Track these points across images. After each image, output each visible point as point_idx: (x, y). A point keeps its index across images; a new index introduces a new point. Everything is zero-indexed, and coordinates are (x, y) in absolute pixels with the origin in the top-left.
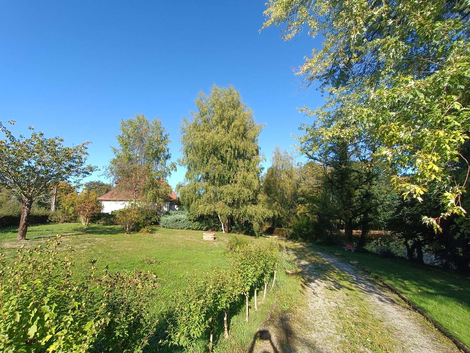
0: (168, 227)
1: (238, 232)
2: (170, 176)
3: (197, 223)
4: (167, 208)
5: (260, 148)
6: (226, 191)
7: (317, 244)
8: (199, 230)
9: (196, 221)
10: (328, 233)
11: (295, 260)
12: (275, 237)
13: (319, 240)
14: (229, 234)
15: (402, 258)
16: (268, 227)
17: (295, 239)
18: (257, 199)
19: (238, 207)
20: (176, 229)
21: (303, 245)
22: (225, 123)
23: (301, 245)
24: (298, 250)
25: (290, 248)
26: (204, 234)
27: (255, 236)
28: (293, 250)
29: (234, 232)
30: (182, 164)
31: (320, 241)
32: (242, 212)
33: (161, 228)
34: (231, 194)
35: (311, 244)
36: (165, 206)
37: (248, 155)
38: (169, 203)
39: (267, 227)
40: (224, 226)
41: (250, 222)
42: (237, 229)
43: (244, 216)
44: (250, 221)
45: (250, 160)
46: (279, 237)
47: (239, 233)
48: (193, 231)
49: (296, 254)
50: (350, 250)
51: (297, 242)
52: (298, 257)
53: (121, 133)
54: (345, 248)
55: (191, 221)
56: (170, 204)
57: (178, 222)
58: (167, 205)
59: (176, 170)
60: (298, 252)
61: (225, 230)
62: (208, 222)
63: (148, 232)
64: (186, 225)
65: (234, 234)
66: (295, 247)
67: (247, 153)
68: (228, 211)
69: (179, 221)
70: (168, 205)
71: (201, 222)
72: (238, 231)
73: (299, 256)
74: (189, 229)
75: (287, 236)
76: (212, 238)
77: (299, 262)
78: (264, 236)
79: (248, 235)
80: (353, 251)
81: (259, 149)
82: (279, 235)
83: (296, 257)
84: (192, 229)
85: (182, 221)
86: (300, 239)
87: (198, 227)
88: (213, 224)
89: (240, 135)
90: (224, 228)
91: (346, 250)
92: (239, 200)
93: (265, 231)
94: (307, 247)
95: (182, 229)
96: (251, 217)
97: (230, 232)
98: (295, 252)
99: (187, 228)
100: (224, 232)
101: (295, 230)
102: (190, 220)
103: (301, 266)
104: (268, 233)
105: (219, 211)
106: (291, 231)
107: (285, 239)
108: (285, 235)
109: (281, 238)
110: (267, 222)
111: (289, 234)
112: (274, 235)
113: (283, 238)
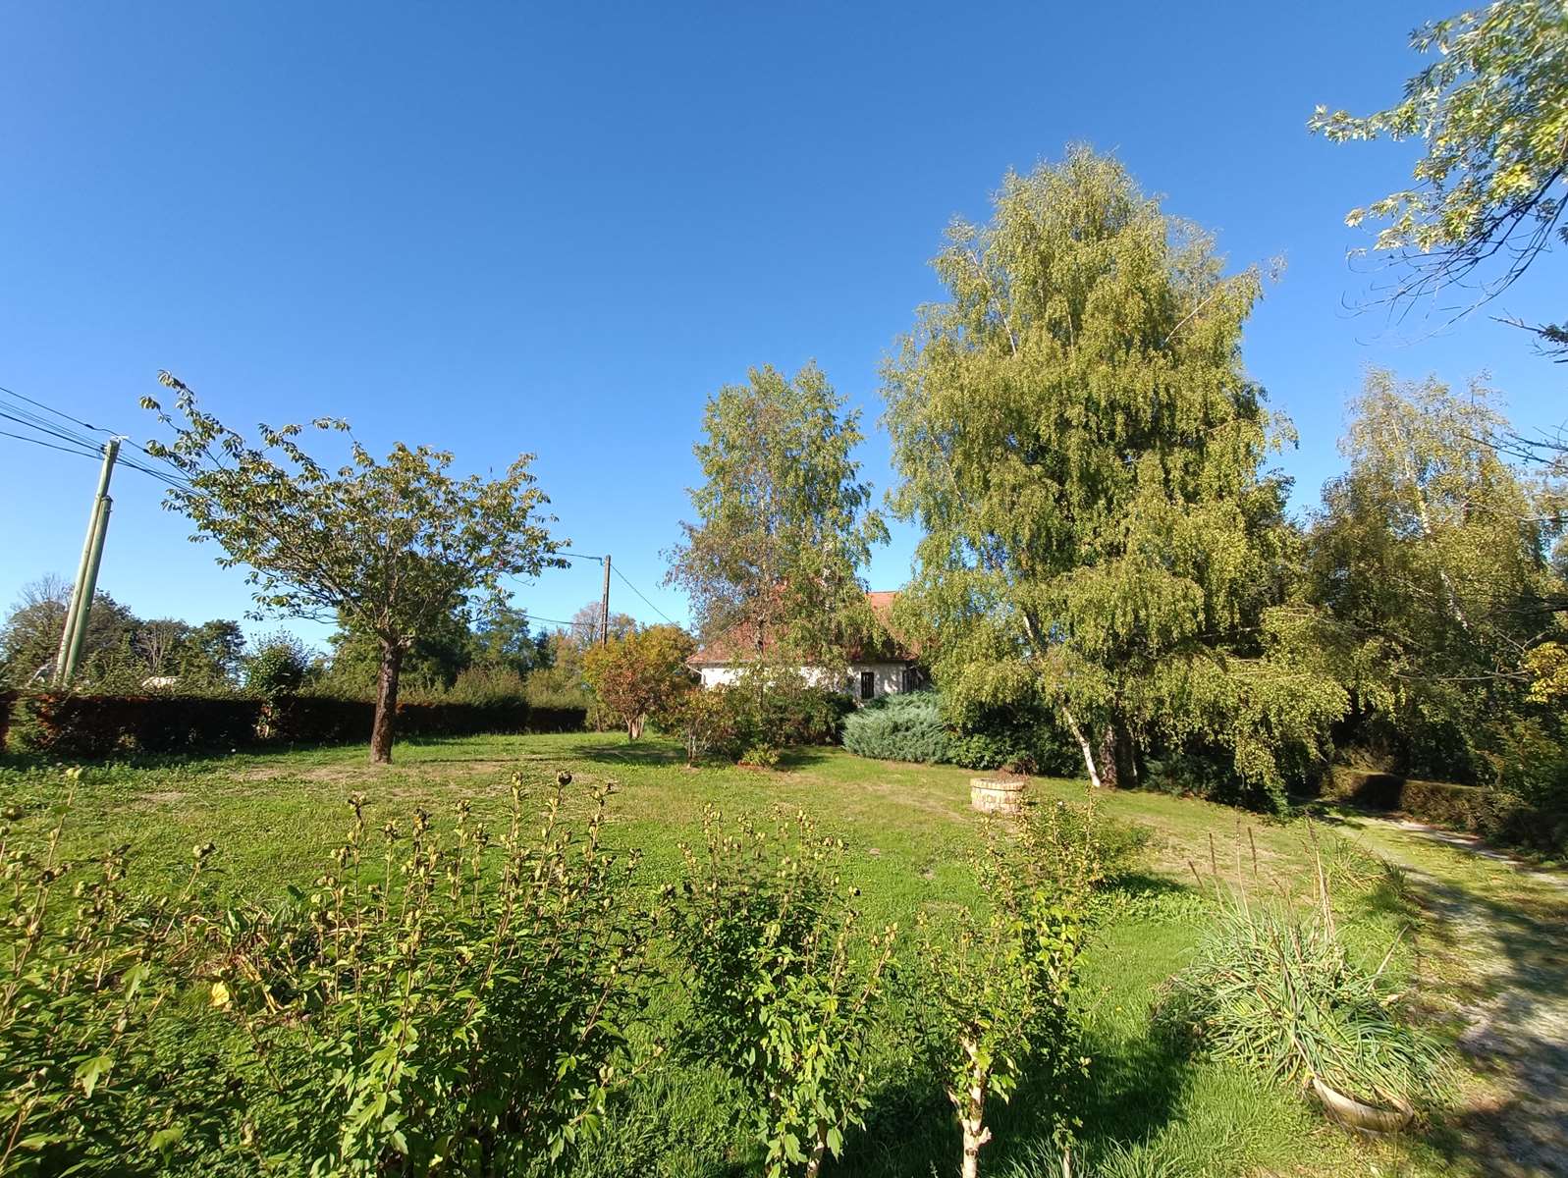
0: (867, 753)
1: (1178, 790)
2: (868, 562)
3: (977, 742)
4: (897, 686)
5: (1262, 392)
6: (1076, 597)
8: (986, 768)
9: (976, 730)
11: (1490, 987)
12: (1406, 825)
14: (1125, 795)
16: (1365, 772)
17: (1534, 846)
18: (1261, 632)
19: (1147, 670)
20: (895, 760)
22: (1058, 307)
24: (1539, 920)
25: (1478, 900)
26: (974, 782)
27: (1274, 810)
28: (1497, 912)
29: (1156, 788)
30: (903, 513)
32: (1164, 691)
33: (849, 755)
34: (1100, 607)
36: (890, 680)
37: (1182, 426)
38: (902, 668)
39: (1358, 777)
40: (1093, 755)
41: (1216, 741)
42: (1172, 773)
43: (1181, 709)
44: (1216, 733)
45: (1199, 445)
46: (1433, 831)
47: (1183, 795)
48: (964, 771)
49: (1511, 948)
51: (1549, 864)
52: (1522, 970)
53: (706, 440)
55: (954, 730)
56: (904, 672)
57: (900, 735)
58: (894, 678)
59: (887, 538)
60: (1537, 928)
61: (1099, 775)
62: (1030, 739)
63: (765, 763)
64: (932, 747)
65: (1154, 796)
66: (1521, 895)
67: (1178, 415)
68: (1095, 685)
69: (907, 729)
70: (898, 675)
71: (992, 736)
72: (1175, 783)
73: (1533, 959)
74: (949, 761)
75: (1480, 829)
76: (1007, 800)
77: (1515, 1011)
78: (1334, 815)
79: (1232, 804)
81: (1258, 397)
82: (1433, 819)
83: (1501, 966)
84: (958, 763)
85: (917, 729)
87: (982, 758)
88: (1048, 746)
89: (1129, 344)
90: (1096, 766)
92: (1139, 631)
93: (1350, 793)
95: (916, 761)
96: (1218, 714)
97: (1140, 785)
98: (1513, 929)
99: (936, 758)
100: (1096, 782)
101: (1534, 795)
102: (952, 728)
103: (1523, 1053)
104: (1368, 803)
105: (1050, 686)
106: (1506, 799)
107: (1470, 843)
108: (1469, 822)
109: (1439, 835)
110: (1362, 751)
111: (1497, 816)
112: (1402, 817)
113: (1455, 834)
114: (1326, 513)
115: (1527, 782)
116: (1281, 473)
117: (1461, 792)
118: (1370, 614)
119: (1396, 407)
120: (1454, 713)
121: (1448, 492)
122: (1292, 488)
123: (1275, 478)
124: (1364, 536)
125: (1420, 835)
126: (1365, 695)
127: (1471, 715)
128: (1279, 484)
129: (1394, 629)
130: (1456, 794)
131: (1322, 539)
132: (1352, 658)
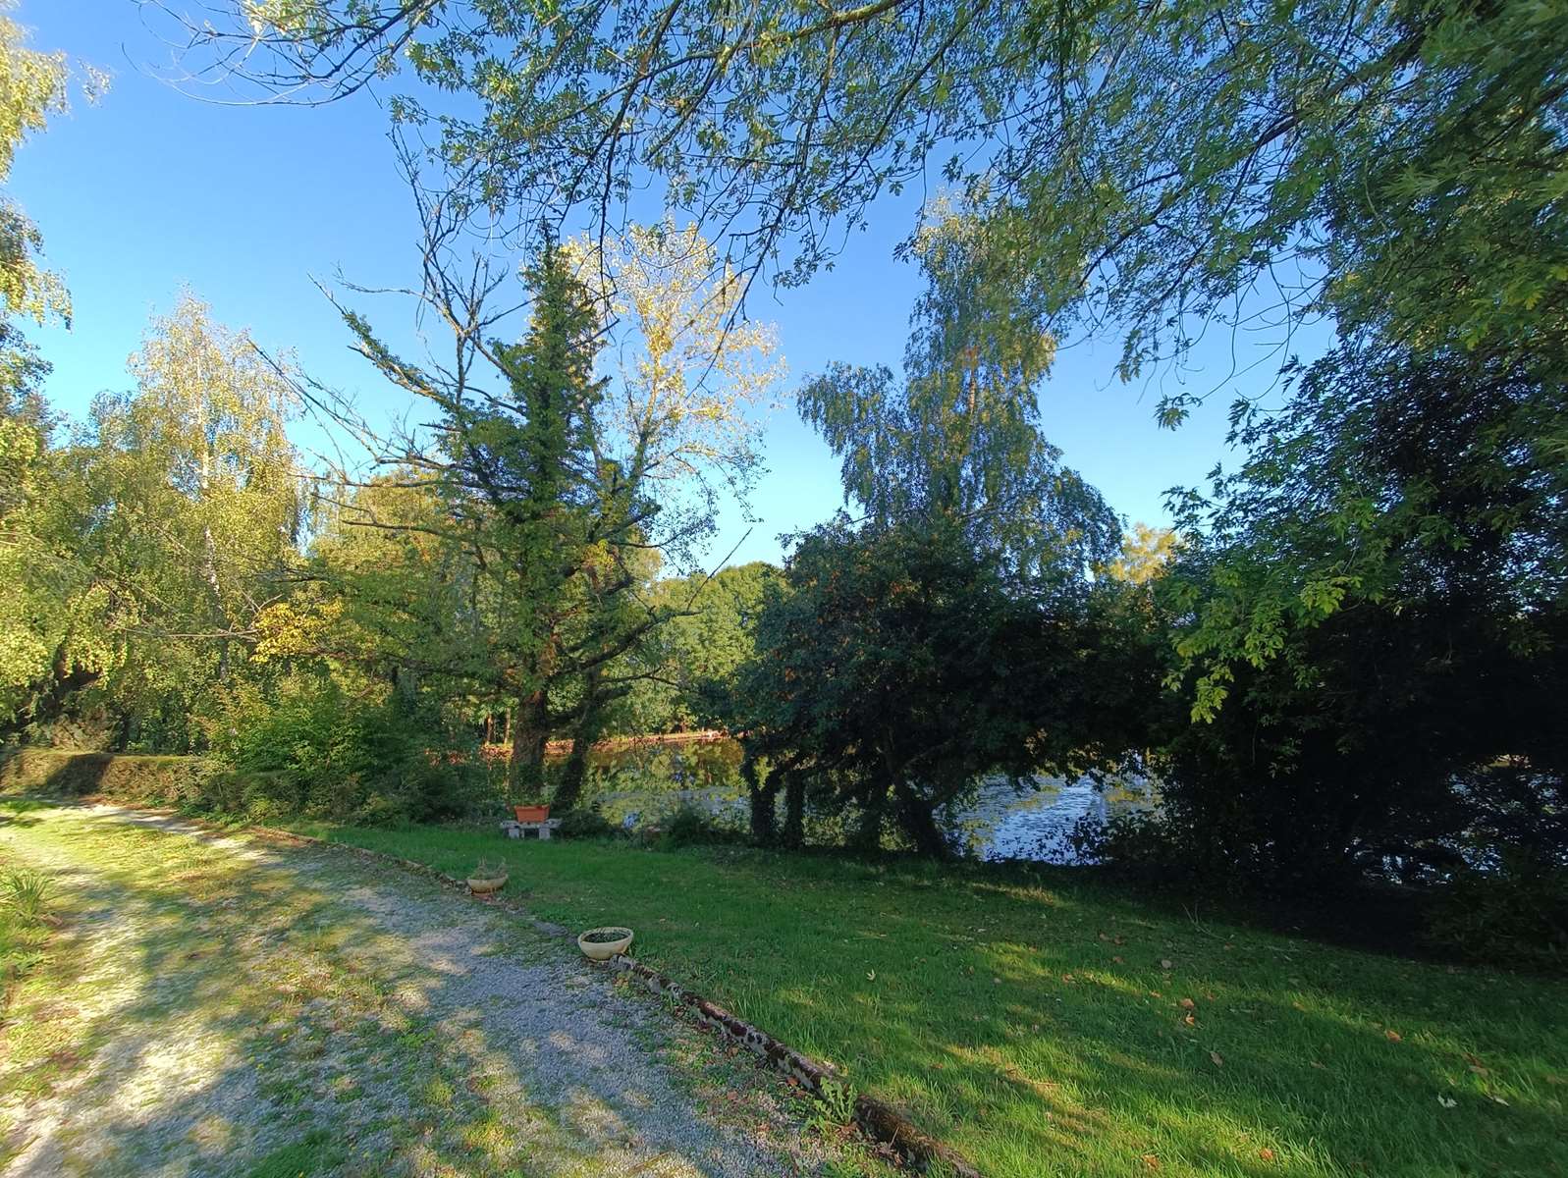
7: (363, 822)
10: (428, 759)
12: (98, 810)
13: (376, 802)
15: (731, 837)
16: (69, 753)
17: (224, 810)
21: (273, 848)
23: (251, 846)
25: (141, 894)
31: (383, 804)
35: (321, 830)
39: (60, 758)
46: (127, 812)
50: (532, 833)
54: (513, 823)
66: (192, 873)
75: (177, 801)
80: (545, 834)
81: (26, 242)
82: (133, 798)
86: (260, 806)
91: (514, 833)
93: (42, 780)
94: (295, 855)
101: (239, 759)
104: (63, 790)
106: (211, 766)
107: (164, 818)
108: (170, 795)
109: (134, 816)
110: (73, 728)
111: (199, 786)
112: (98, 801)
113: (153, 811)
114: (92, 430)
115: (235, 746)
116: (34, 352)
117: (170, 763)
118: (117, 563)
119: (205, 347)
120: (183, 677)
121: (234, 452)
122: (45, 377)
123: (22, 355)
124: (132, 471)
125: (110, 820)
126: (75, 652)
127: (200, 681)
128: (27, 364)
129: (142, 583)
130: (163, 767)
131: (78, 459)
132: (69, 607)
